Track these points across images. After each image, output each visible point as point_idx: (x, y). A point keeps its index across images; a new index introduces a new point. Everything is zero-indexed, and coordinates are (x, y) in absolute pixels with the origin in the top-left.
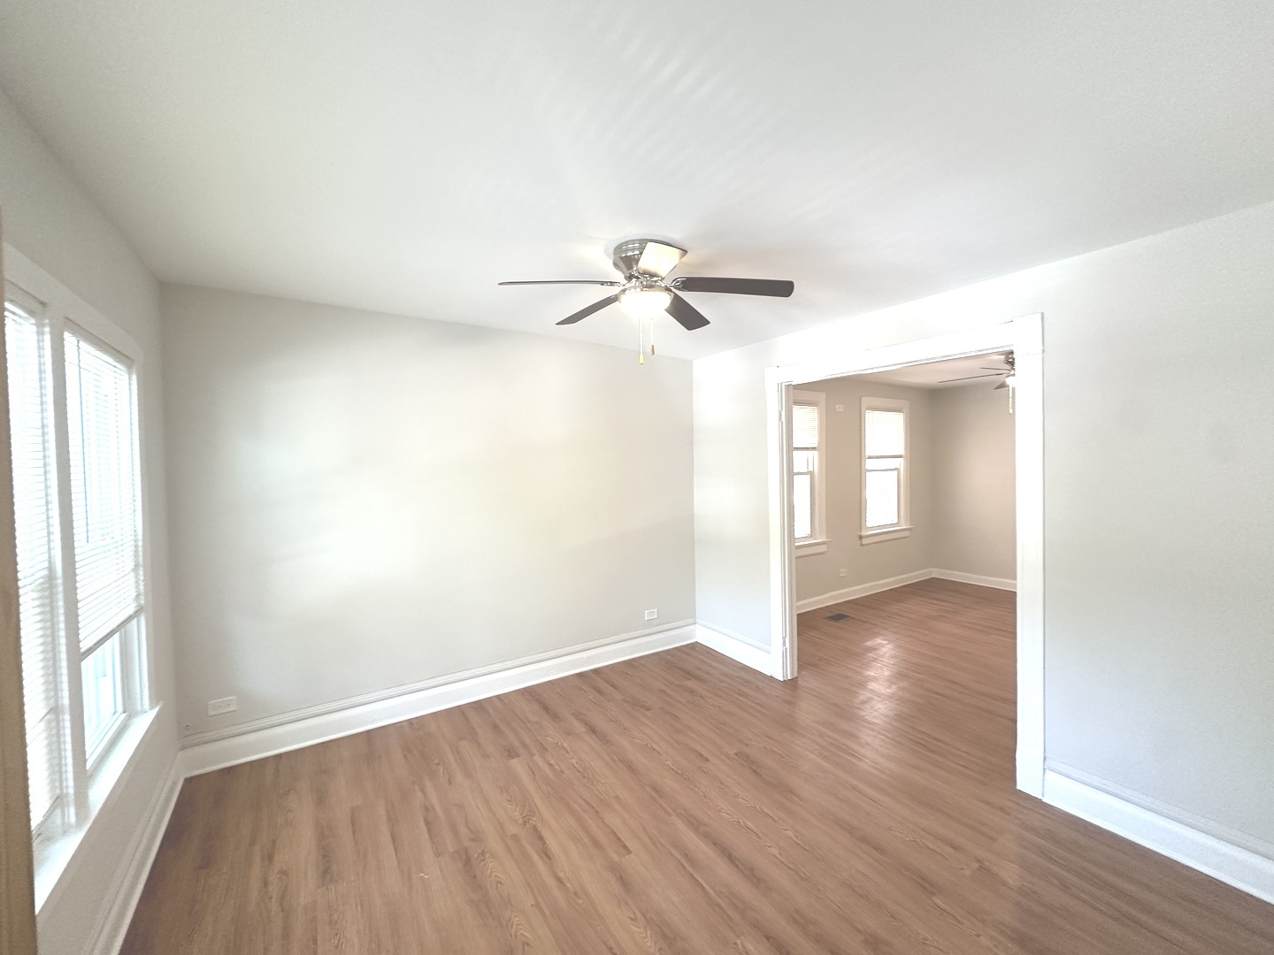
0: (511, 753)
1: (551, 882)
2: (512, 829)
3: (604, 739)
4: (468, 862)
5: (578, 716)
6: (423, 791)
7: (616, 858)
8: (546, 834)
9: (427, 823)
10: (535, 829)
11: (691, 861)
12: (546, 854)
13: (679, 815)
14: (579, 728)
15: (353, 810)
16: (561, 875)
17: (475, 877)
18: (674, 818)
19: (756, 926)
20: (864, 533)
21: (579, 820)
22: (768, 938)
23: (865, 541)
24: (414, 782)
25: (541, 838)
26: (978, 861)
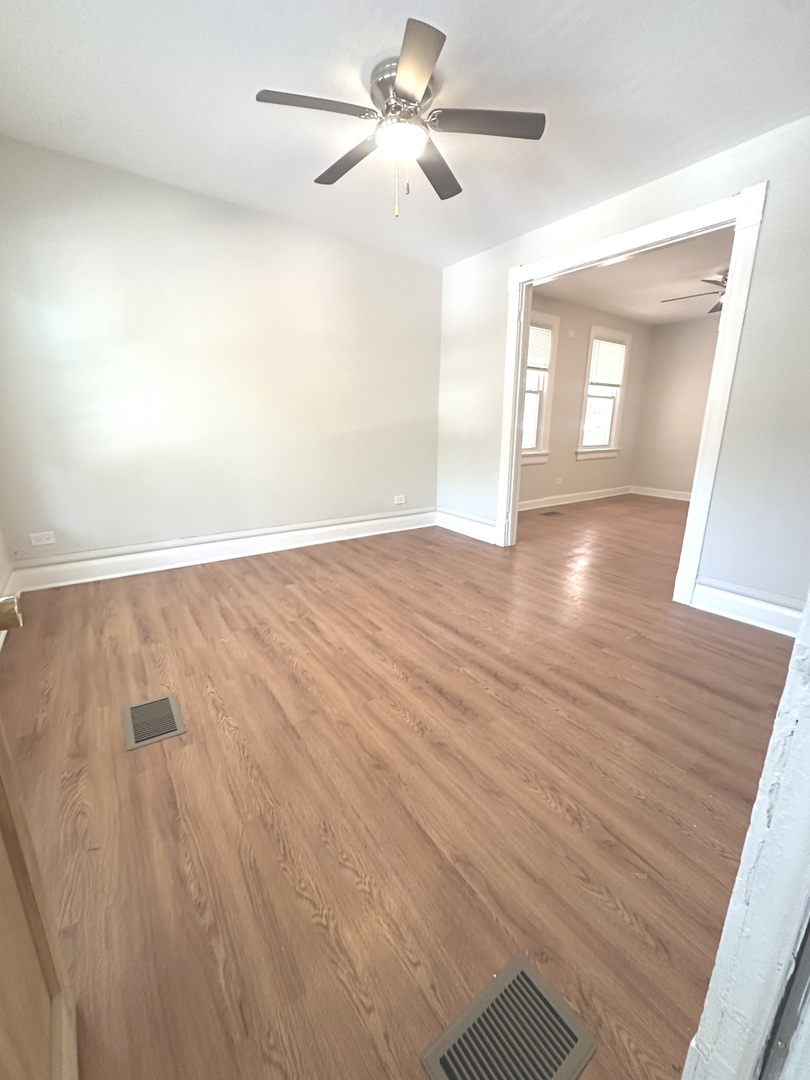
0: (287, 581)
1: (323, 645)
2: (289, 619)
3: (360, 575)
4: (257, 634)
5: (340, 563)
6: (218, 600)
7: (370, 633)
8: (317, 621)
9: (223, 615)
10: (308, 619)
11: (428, 634)
12: (317, 631)
13: (419, 613)
14: (340, 569)
15: (163, 609)
16: (330, 640)
17: (263, 641)
18: (415, 614)
19: (473, 662)
20: (580, 450)
21: (342, 615)
22: (482, 668)
23: (580, 457)
24: (210, 596)
25: (313, 623)
26: (636, 632)
